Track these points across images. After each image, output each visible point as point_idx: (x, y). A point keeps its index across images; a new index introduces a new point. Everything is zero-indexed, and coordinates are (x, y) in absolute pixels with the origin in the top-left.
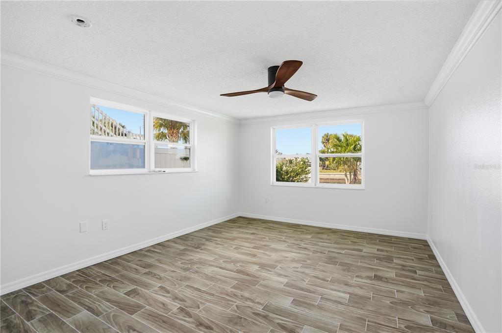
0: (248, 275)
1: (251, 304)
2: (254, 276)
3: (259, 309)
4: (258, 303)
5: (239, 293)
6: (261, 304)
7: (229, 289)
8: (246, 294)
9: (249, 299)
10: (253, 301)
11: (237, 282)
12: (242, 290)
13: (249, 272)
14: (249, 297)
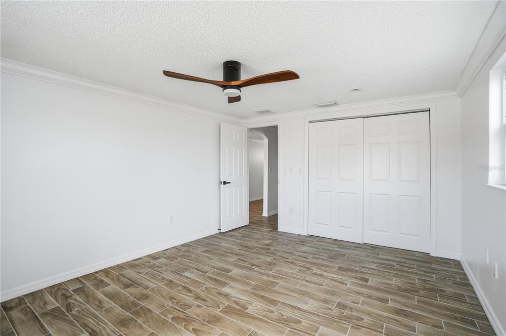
0: (263, 297)
1: (262, 271)
2: (257, 295)
3: (256, 269)
4: (256, 272)
5: (271, 279)
6: (255, 271)
7: (281, 282)
8: (265, 278)
9: (263, 274)
10: (260, 273)
11: (274, 289)
12: (269, 281)
13: (261, 300)
14: (262, 275)
